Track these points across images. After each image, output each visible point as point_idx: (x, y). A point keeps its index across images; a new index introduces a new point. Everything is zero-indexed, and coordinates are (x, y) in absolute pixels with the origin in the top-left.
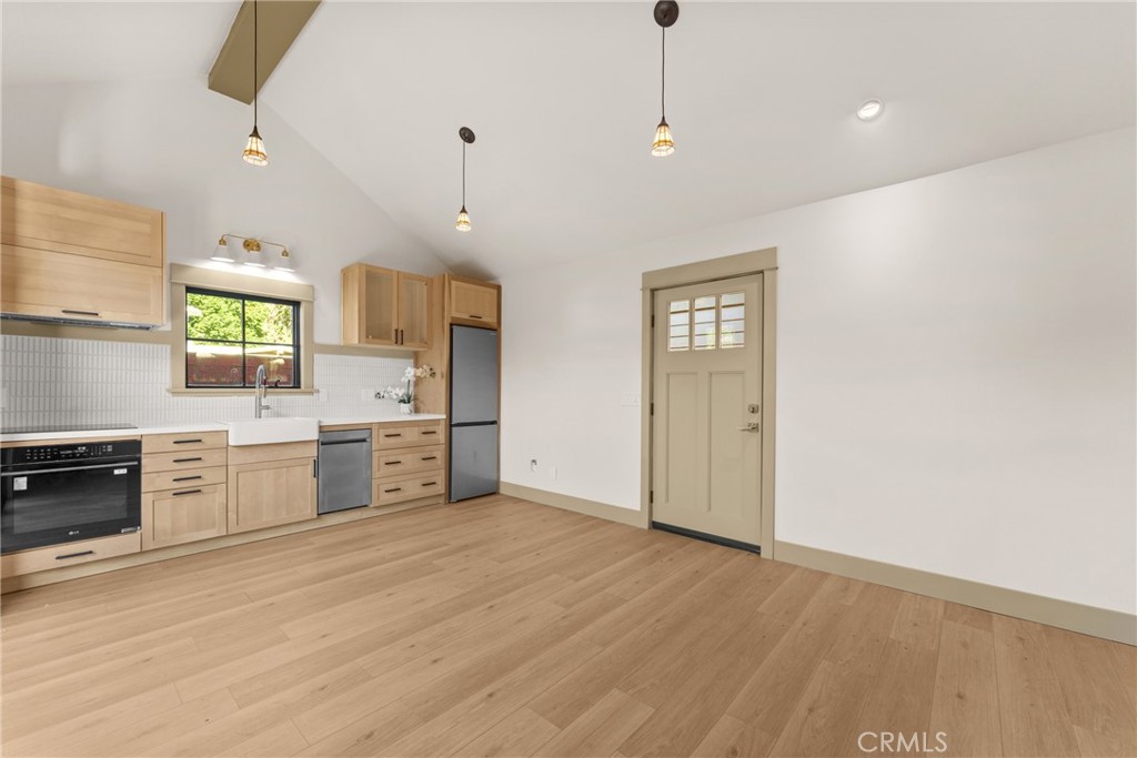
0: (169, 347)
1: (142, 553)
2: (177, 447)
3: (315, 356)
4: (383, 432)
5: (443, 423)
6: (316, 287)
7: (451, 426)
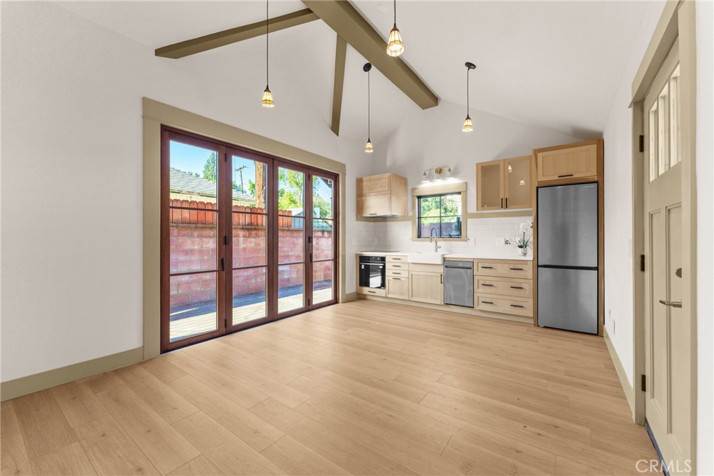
0: (411, 222)
1: (386, 297)
2: (394, 261)
3: (468, 220)
4: (480, 265)
5: (530, 265)
6: (468, 182)
7: (538, 266)
